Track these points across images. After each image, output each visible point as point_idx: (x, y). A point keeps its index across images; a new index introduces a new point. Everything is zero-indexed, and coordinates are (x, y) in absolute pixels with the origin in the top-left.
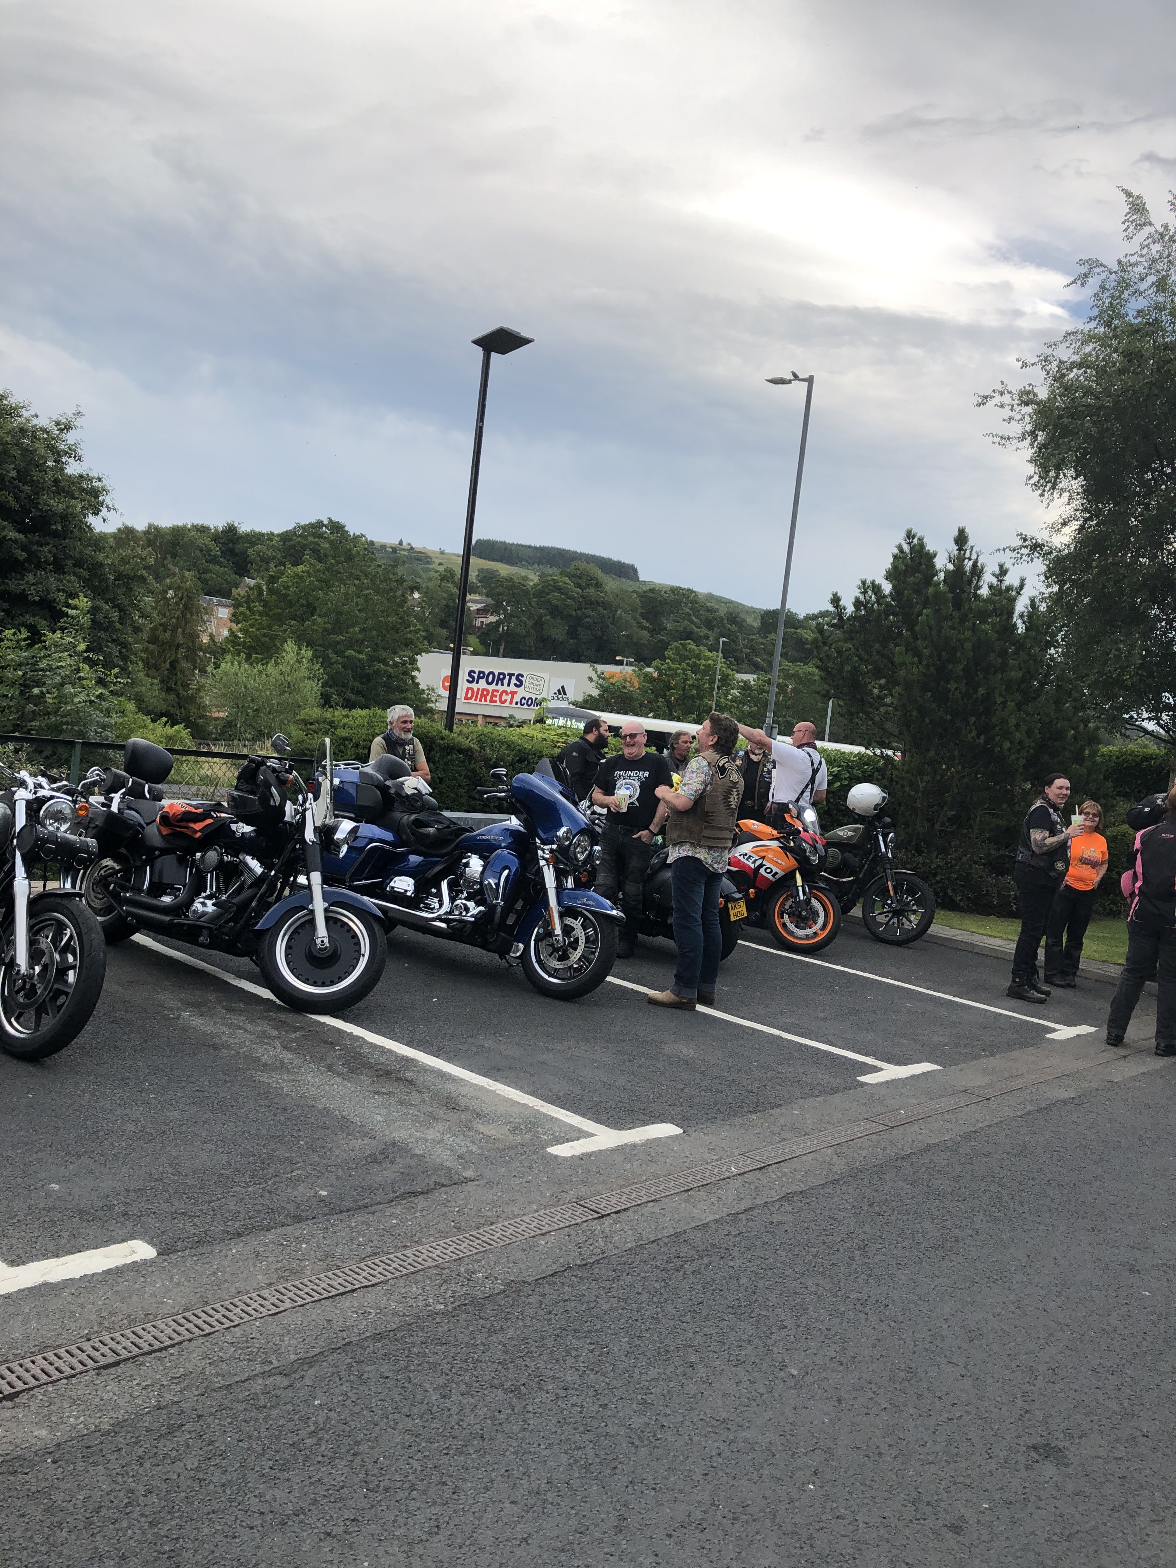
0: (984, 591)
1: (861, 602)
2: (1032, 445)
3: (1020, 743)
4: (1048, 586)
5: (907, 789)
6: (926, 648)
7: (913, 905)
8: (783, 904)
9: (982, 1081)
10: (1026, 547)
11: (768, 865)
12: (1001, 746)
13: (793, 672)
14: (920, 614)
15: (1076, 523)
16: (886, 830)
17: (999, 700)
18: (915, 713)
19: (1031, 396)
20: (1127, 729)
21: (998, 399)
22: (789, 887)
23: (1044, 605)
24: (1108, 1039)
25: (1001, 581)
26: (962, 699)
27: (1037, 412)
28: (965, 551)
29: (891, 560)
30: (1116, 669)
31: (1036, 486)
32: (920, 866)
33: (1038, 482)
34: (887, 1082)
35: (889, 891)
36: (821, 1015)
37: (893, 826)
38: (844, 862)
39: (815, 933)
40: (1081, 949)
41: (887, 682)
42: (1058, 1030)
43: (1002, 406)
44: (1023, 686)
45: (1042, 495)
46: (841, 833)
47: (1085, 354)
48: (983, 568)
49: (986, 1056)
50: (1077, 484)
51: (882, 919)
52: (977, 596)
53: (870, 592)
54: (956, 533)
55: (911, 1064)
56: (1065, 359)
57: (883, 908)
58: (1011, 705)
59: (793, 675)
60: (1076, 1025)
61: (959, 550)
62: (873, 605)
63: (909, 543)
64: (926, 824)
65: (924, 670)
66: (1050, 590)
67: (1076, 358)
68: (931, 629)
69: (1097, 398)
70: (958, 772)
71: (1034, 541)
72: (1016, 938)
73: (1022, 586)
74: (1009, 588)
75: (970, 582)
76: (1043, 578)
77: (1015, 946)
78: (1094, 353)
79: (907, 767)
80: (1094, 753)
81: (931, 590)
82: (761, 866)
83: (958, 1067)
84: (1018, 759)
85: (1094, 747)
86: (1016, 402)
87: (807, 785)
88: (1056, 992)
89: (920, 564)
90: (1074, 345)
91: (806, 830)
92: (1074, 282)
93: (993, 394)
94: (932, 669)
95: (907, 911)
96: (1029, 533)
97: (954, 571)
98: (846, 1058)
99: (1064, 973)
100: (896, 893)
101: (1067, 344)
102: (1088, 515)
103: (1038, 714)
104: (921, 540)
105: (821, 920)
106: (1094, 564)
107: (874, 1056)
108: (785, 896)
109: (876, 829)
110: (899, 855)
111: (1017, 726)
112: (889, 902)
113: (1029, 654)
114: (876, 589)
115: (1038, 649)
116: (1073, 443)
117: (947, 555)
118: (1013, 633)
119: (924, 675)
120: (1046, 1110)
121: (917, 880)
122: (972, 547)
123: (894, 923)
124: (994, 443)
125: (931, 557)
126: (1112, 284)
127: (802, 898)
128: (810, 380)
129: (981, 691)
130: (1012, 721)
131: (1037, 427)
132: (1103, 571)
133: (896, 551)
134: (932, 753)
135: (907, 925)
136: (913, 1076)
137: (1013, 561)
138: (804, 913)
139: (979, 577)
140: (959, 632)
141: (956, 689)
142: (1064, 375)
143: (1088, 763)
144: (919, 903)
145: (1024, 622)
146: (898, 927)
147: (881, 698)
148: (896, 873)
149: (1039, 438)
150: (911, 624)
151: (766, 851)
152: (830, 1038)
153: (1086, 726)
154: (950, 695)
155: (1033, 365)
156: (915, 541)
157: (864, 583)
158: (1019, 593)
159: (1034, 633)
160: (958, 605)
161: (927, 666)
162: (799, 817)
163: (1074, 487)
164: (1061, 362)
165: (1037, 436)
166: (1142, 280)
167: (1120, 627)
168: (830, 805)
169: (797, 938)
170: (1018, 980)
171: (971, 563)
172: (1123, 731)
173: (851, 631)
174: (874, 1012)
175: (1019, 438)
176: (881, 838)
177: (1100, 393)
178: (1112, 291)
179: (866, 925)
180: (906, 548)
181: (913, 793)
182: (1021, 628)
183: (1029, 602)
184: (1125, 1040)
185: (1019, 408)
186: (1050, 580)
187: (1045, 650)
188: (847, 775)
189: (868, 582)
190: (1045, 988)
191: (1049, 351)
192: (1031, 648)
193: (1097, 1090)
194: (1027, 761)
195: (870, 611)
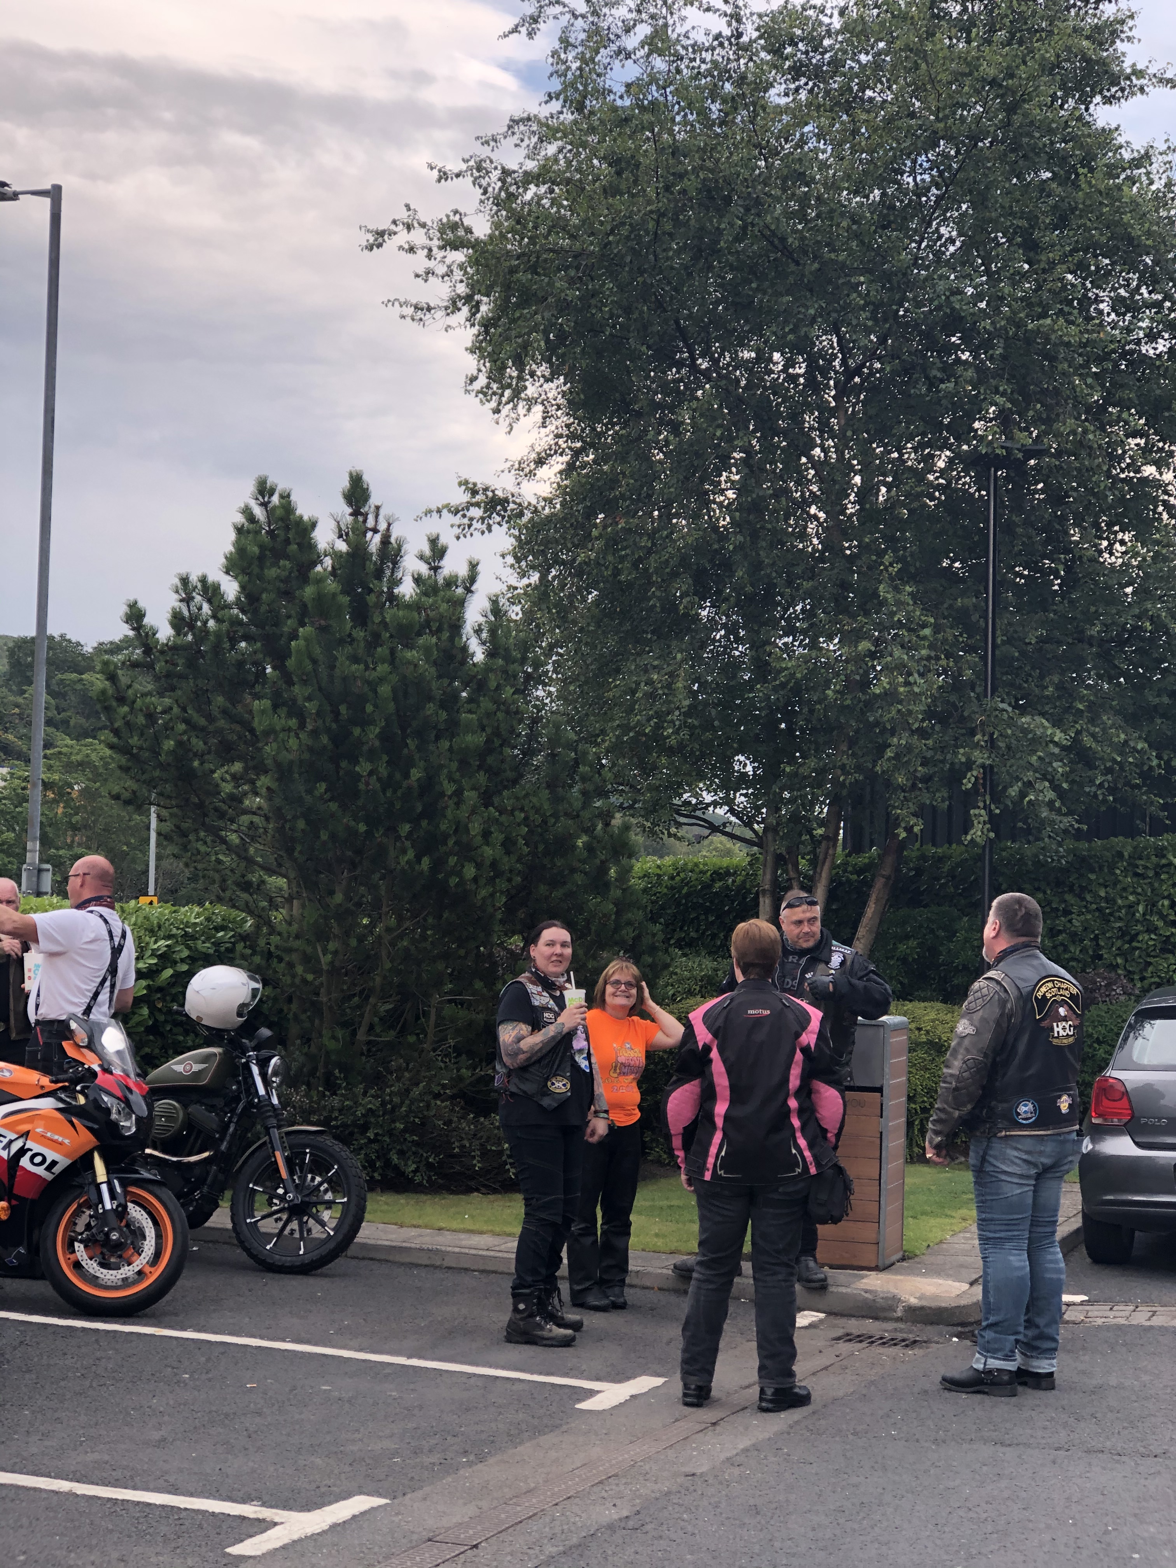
0: (407, 589)
1: (183, 618)
2: (470, 320)
3: (494, 864)
4: (523, 574)
5: (299, 969)
6: (309, 699)
7: (326, 1191)
8: (72, 1223)
9: (461, 1513)
10: (477, 505)
11: (36, 1148)
12: (459, 874)
13: (79, 758)
14: (294, 636)
15: (560, 459)
16: (264, 1053)
17: (449, 788)
18: (301, 824)
19: (461, 232)
20: (679, 825)
21: (403, 237)
22: (81, 1187)
23: (517, 608)
24: (685, 1395)
25: (435, 569)
26: (384, 791)
27: (474, 261)
28: (365, 516)
29: (232, 536)
30: (649, 720)
31: (485, 394)
32: (336, 1114)
33: (488, 386)
34: (284, 1547)
35: (277, 1170)
36: (156, 1435)
37: (280, 1041)
38: (190, 1124)
39: (140, 1273)
40: (628, 1234)
41: (246, 769)
42: (598, 1392)
43: (411, 250)
44: (490, 760)
45: (497, 411)
46: (179, 1068)
47: (547, 159)
48: (400, 547)
49: (470, 1464)
50: (554, 389)
51: (269, 1226)
52: (392, 598)
53: (198, 598)
54: (346, 483)
55: (330, 1503)
56: (512, 166)
57: (271, 1204)
58: (471, 796)
59: (80, 764)
60: (628, 1379)
61: (355, 513)
62: (205, 623)
63: (264, 505)
64: (340, 1034)
65: (310, 742)
66: (525, 581)
67: (531, 165)
68: (314, 662)
69: (573, 237)
70: (388, 930)
71: (490, 494)
72: (518, 1230)
73: (472, 578)
74: (451, 582)
75: (379, 574)
76: (510, 560)
77: (516, 1244)
78: (561, 156)
79: (295, 926)
80: (625, 873)
81: (309, 591)
82: (22, 1151)
83: (419, 1494)
84: (492, 895)
85: (624, 861)
86: (436, 242)
87: (104, 980)
88: (592, 1320)
89: (287, 542)
90: (526, 142)
91: (107, 1070)
92: (515, 30)
93: (393, 227)
94: (325, 739)
95: (315, 1204)
96: (480, 479)
97: (348, 553)
98: (204, 1513)
99: (603, 1284)
100: (291, 1172)
101: (515, 139)
102: (579, 445)
103: (522, 810)
104: (285, 497)
105: (149, 1246)
106: (595, 532)
107: (259, 1499)
108: (74, 1206)
109: (244, 1053)
110: (296, 1098)
111: (486, 834)
112: (281, 1191)
113: (498, 702)
114: (211, 592)
115: (509, 690)
116: (538, 317)
117: (333, 525)
118: (463, 662)
119: (310, 749)
120: (581, 1547)
121: (329, 1141)
122: (378, 508)
123: (292, 1231)
124: (403, 317)
125: (306, 528)
126: (578, 35)
127: (108, 1206)
128: (55, 194)
129: (416, 774)
130: (475, 828)
131: (475, 288)
132: (613, 543)
133: (240, 519)
134: (339, 898)
135: (317, 1232)
136: (334, 1527)
137: (457, 531)
138: (114, 1236)
139: (395, 563)
140: (367, 668)
141: (371, 773)
142: (511, 197)
143: (616, 893)
144: (334, 1185)
145: (483, 643)
146: (302, 1238)
147: (235, 799)
148: (288, 1134)
149: (484, 308)
150: (280, 657)
151: (30, 1120)
152: (172, 1479)
153: (607, 824)
154: (362, 786)
155: (458, 175)
156: (275, 499)
157: (185, 581)
158: (469, 590)
159: (501, 662)
160: (361, 616)
161: (315, 733)
162: (92, 1045)
163: (550, 395)
164: (506, 172)
165: (478, 303)
166: (628, 30)
167: (649, 642)
168: (157, 1014)
169: (106, 1288)
170: (522, 1306)
171: (377, 538)
172: (673, 830)
173: (168, 675)
174: (259, 1414)
175: (446, 308)
176: (255, 1070)
177: (577, 228)
178: (580, 49)
179: (242, 1244)
180: (259, 512)
181: (310, 977)
182: (478, 653)
183: (487, 605)
184: (713, 1393)
185: (442, 253)
186: (523, 564)
187: (523, 691)
188: (186, 953)
189: (194, 579)
190: (572, 1316)
191: (484, 152)
192: (498, 687)
193: (668, 1493)
194: (511, 898)
195: (203, 634)
